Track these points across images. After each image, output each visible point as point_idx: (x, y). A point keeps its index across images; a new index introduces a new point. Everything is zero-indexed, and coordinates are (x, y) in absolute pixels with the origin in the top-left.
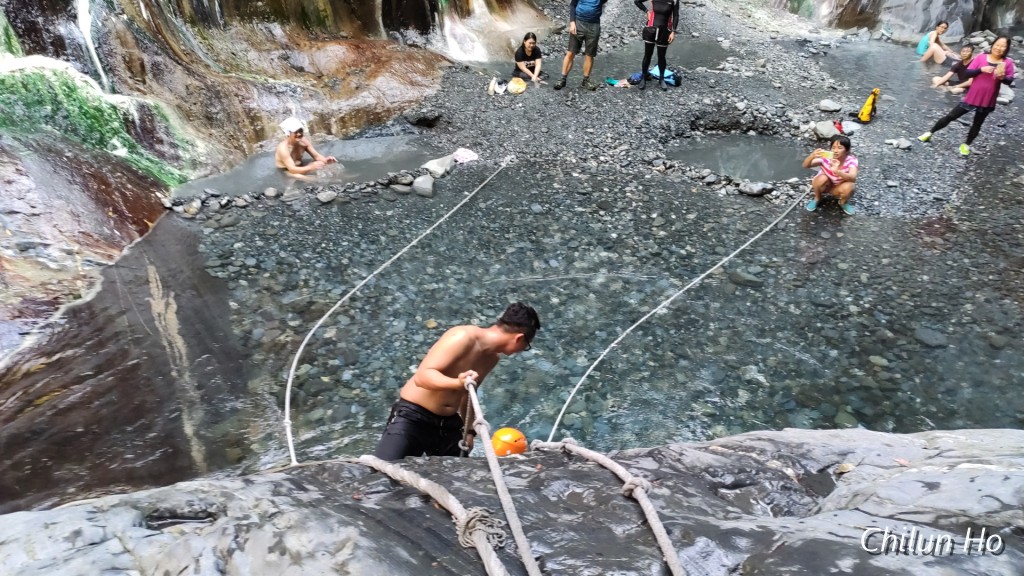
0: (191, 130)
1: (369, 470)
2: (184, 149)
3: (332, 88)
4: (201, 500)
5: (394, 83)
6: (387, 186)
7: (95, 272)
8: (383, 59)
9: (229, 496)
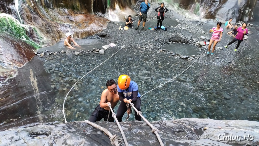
0: (42, 35)
1: (87, 124)
2: (41, 39)
3: (80, 26)
4: (44, 130)
5: (95, 26)
6: (92, 51)
7: (16, 70)
8: (93, 19)
9: (52, 130)
